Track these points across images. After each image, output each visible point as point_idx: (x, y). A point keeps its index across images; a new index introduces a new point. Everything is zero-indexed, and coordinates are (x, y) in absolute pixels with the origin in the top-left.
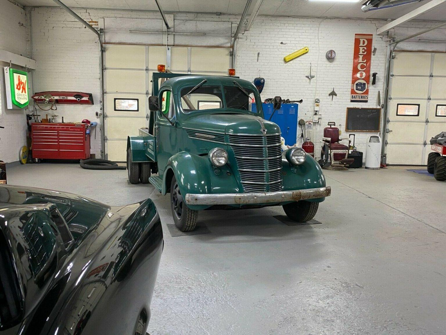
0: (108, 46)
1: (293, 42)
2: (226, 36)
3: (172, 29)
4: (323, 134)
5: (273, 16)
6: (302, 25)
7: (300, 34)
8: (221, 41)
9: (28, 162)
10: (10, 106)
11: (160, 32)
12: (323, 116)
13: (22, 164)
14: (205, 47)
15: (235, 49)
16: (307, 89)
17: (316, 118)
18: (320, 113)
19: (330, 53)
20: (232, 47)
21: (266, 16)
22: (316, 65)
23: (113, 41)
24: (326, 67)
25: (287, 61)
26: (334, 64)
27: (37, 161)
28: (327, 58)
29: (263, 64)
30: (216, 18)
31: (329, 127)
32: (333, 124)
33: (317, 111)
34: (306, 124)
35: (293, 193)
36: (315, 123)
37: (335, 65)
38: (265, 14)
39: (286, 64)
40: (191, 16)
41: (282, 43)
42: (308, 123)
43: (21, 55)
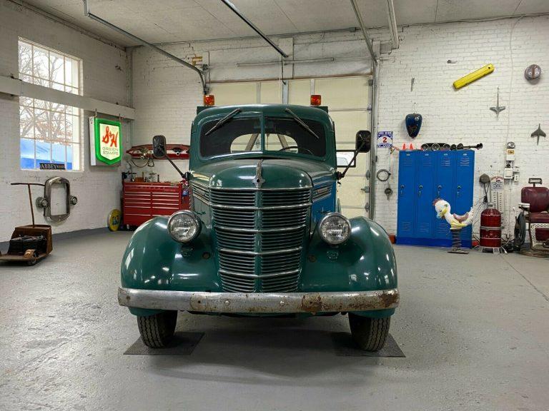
0: (212, 86)
1: (469, 59)
2: (364, 59)
3: (291, 58)
4: (519, 197)
5: (435, 24)
6: (483, 32)
7: (480, 45)
8: (357, 66)
9: (119, 229)
10: (93, 163)
11: (274, 63)
12: (520, 170)
13: (111, 231)
14: (335, 76)
15: (377, 76)
16: (492, 127)
17: (509, 172)
18: (516, 165)
19: (531, 70)
20: (373, 73)
21: (425, 24)
22: (508, 91)
23: (219, 79)
24: (525, 92)
25: (458, 87)
26: (540, 87)
27: (128, 228)
28: (526, 78)
29: (420, 94)
30: (350, 36)
31: (532, 185)
32: (539, 181)
33: (510, 162)
34: (492, 181)
35: (304, 297)
36: (507, 181)
37: (542, 89)
38: (422, 22)
39: (457, 92)
40: (316, 37)
41: (449, 62)
42: (494, 180)
43: (117, 104)
